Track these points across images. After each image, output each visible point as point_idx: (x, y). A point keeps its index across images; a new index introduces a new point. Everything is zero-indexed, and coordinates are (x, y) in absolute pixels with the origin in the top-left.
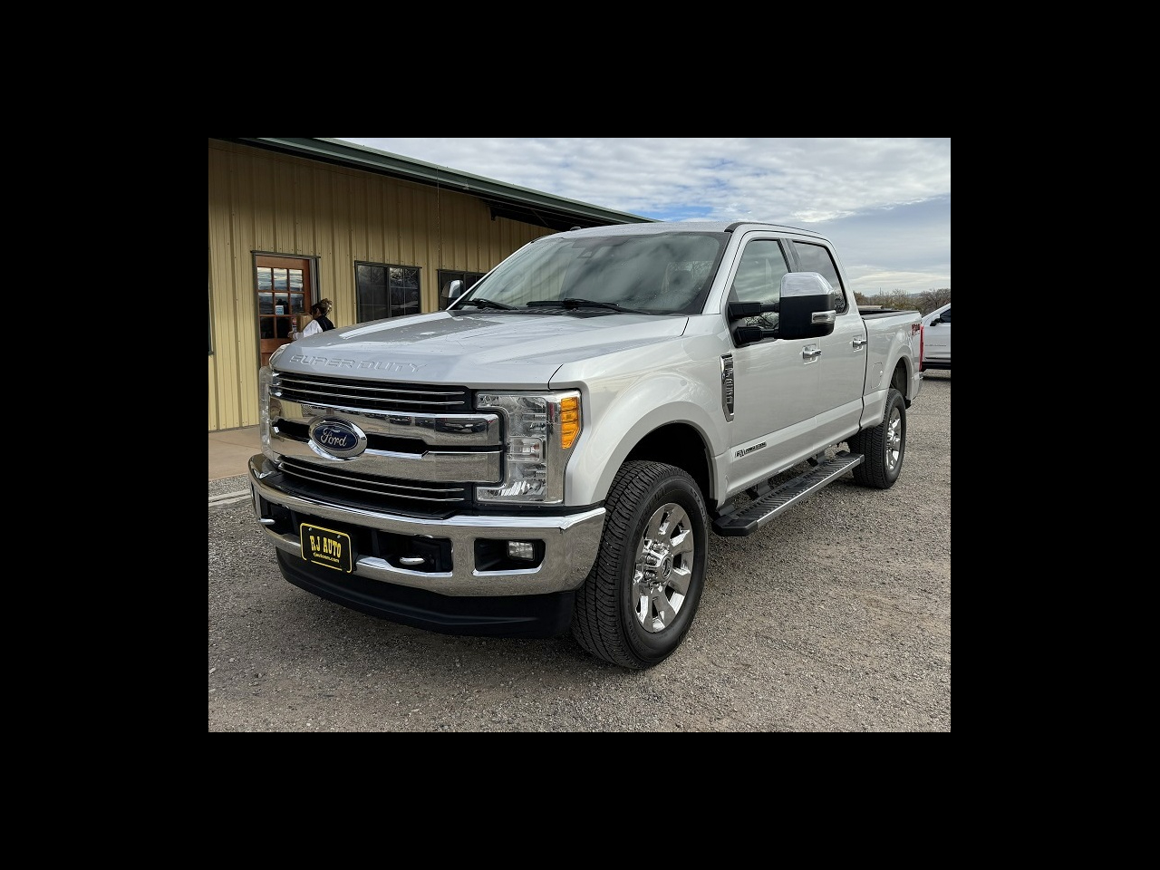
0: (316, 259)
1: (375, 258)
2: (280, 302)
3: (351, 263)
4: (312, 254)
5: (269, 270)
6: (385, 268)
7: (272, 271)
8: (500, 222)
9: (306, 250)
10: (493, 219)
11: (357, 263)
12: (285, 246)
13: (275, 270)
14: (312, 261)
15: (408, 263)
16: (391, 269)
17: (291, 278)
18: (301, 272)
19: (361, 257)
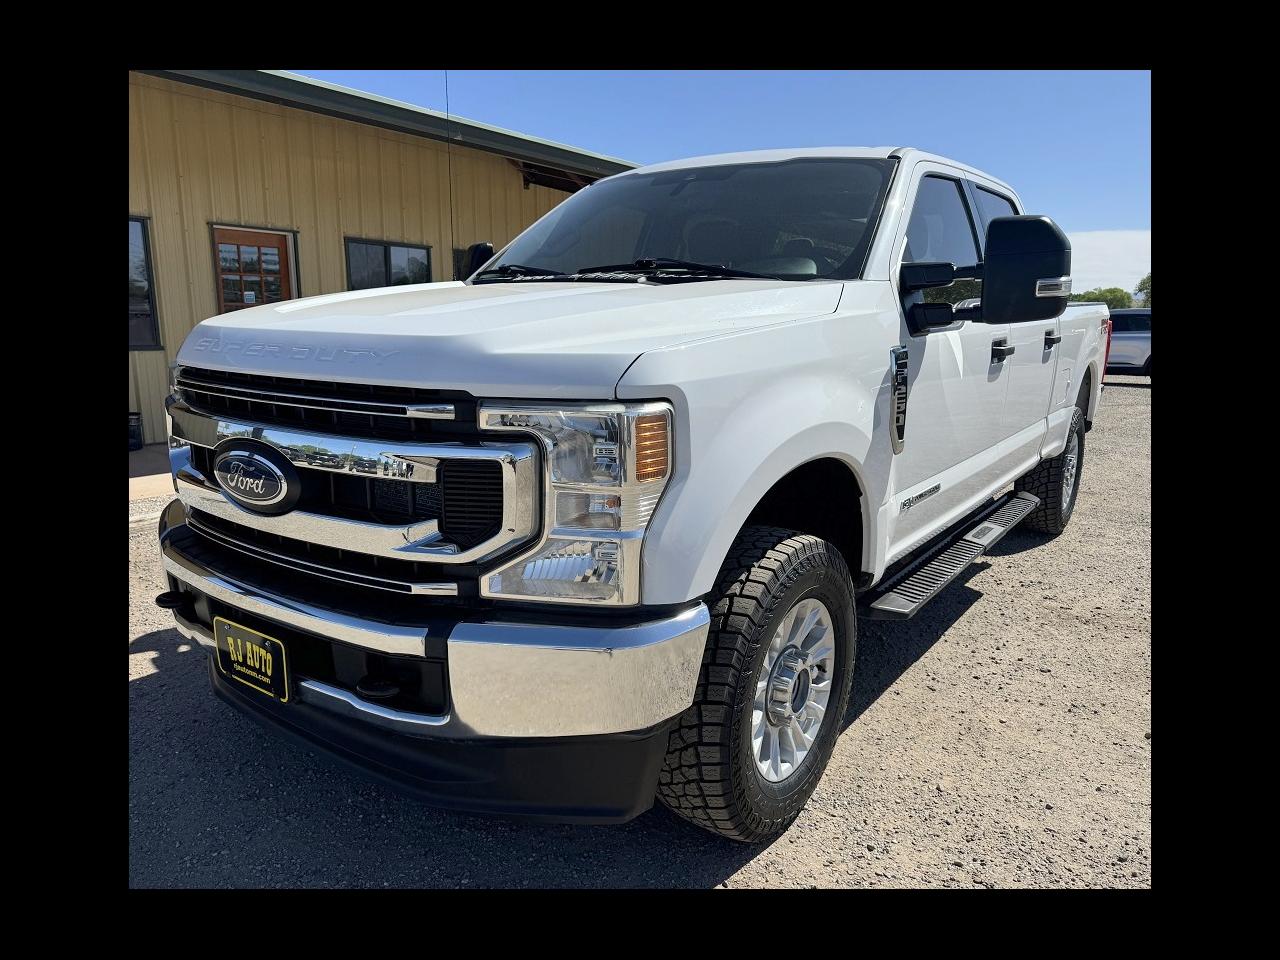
0: (295, 234)
1: (370, 232)
2: (250, 286)
3: (339, 242)
4: (289, 228)
5: (235, 248)
6: (386, 246)
7: (238, 248)
8: (535, 191)
9: (280, 221)
10: (526, 186)
11: (348, 240)
13: (242, 248)
14: (290, 237)
15: (414, 240)
16: (392, 248)
17: (263, 258)
18: (276, 251)
19: (353, 233)
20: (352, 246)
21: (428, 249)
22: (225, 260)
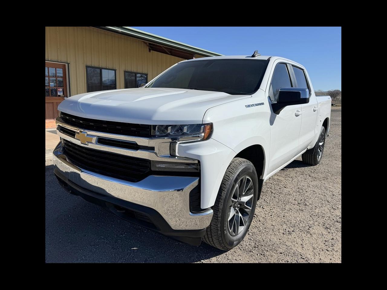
0: (68, 64)
3: (84, 67)
4: (66, 62)
6: (101, 69)
9: (63, 58)
10: (150, 51)
11: (87, 67)
13: (49, 68)
14: (67, 65)
15: (110, 67)
16: (103, 70)
18: (62, 70)
19: (89, 64)
20: (89, 69)
21: (115, 70)
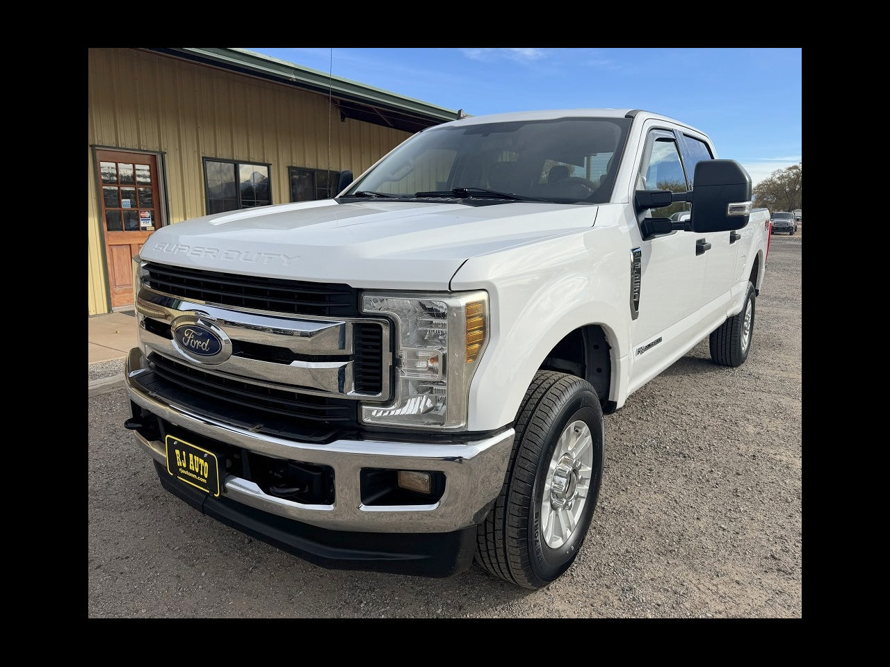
0: (162, 154)
1: (224, 153)
2: (126, 195)
3: (199, 160)
4: (158, 150)
5: (113, 165)
6: (237, 163)
7: (117, 165)
9: (151, 145)
12: (129, 141)
13: (120, 165)
14: (159, 156)
16: (240, 165)
17: (137, 172)
18: (148, 168)
19: (210, 153)
21: (269, 166)
22: (105, 174)
